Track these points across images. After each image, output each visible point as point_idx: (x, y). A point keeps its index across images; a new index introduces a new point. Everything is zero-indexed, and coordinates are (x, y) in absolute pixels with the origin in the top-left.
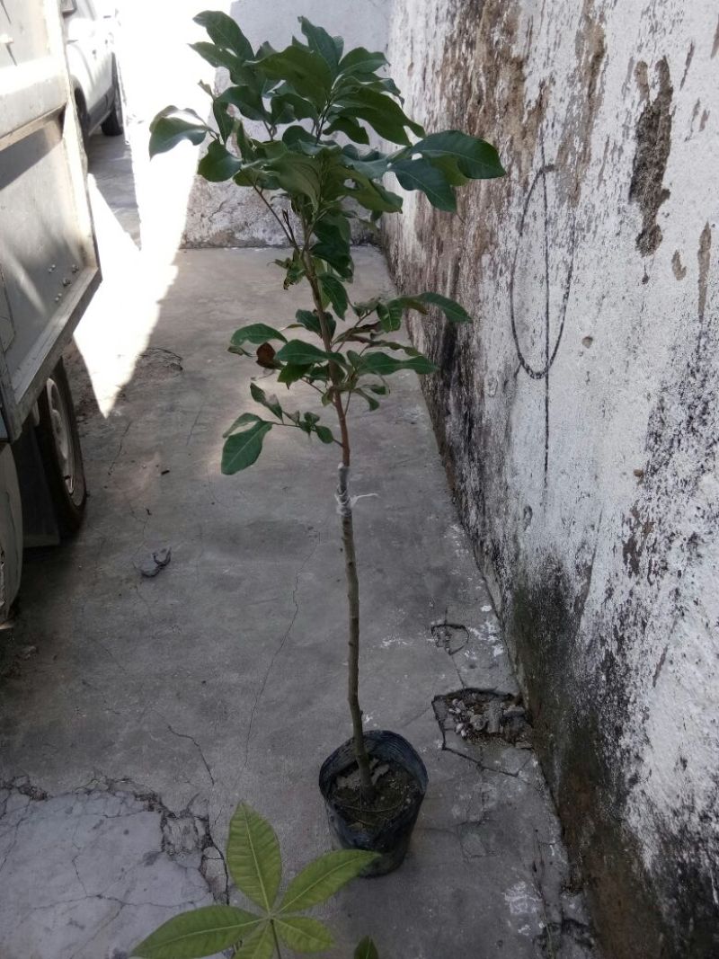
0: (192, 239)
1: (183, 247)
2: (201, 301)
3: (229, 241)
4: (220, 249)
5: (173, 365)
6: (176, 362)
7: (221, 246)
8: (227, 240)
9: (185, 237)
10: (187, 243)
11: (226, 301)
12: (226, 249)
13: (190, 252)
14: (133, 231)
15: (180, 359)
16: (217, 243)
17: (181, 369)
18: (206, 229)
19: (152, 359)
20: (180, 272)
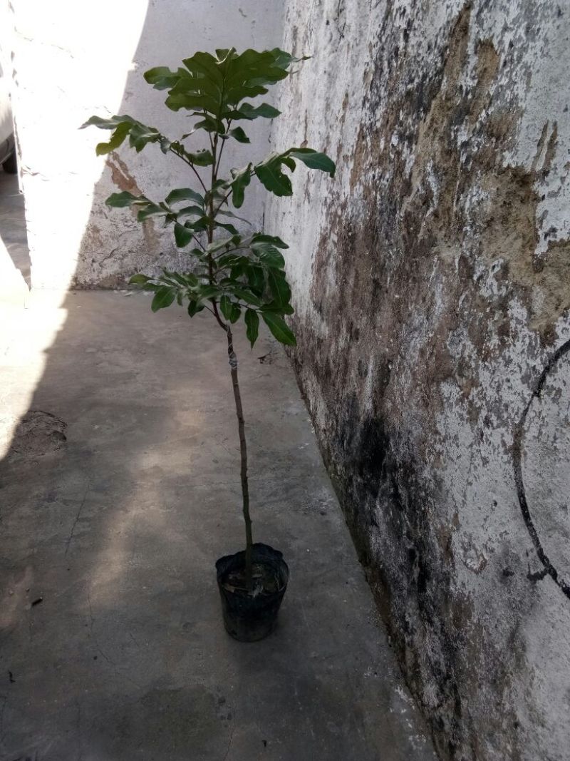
0: (82, 282)
1: (72, 288)
2: (89, 350)
3: (118, 284)
4: (109, 292)
5: (56, 432)
6: (59, 429)
7: (111, 289)
8: (117, 283)
9: (75, 279)
10: (77, 285)
11: (115, 350)
12: (115, 291)
13: (80, 294)
14: (24, 267)
15: (64, 425)
16: (107, 286)
17: (65, 438)
18: (96, 272)
19: (33, 425)
20: (70, 315)
